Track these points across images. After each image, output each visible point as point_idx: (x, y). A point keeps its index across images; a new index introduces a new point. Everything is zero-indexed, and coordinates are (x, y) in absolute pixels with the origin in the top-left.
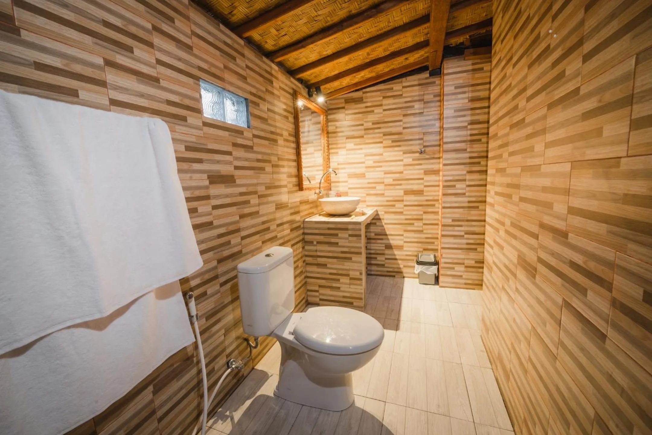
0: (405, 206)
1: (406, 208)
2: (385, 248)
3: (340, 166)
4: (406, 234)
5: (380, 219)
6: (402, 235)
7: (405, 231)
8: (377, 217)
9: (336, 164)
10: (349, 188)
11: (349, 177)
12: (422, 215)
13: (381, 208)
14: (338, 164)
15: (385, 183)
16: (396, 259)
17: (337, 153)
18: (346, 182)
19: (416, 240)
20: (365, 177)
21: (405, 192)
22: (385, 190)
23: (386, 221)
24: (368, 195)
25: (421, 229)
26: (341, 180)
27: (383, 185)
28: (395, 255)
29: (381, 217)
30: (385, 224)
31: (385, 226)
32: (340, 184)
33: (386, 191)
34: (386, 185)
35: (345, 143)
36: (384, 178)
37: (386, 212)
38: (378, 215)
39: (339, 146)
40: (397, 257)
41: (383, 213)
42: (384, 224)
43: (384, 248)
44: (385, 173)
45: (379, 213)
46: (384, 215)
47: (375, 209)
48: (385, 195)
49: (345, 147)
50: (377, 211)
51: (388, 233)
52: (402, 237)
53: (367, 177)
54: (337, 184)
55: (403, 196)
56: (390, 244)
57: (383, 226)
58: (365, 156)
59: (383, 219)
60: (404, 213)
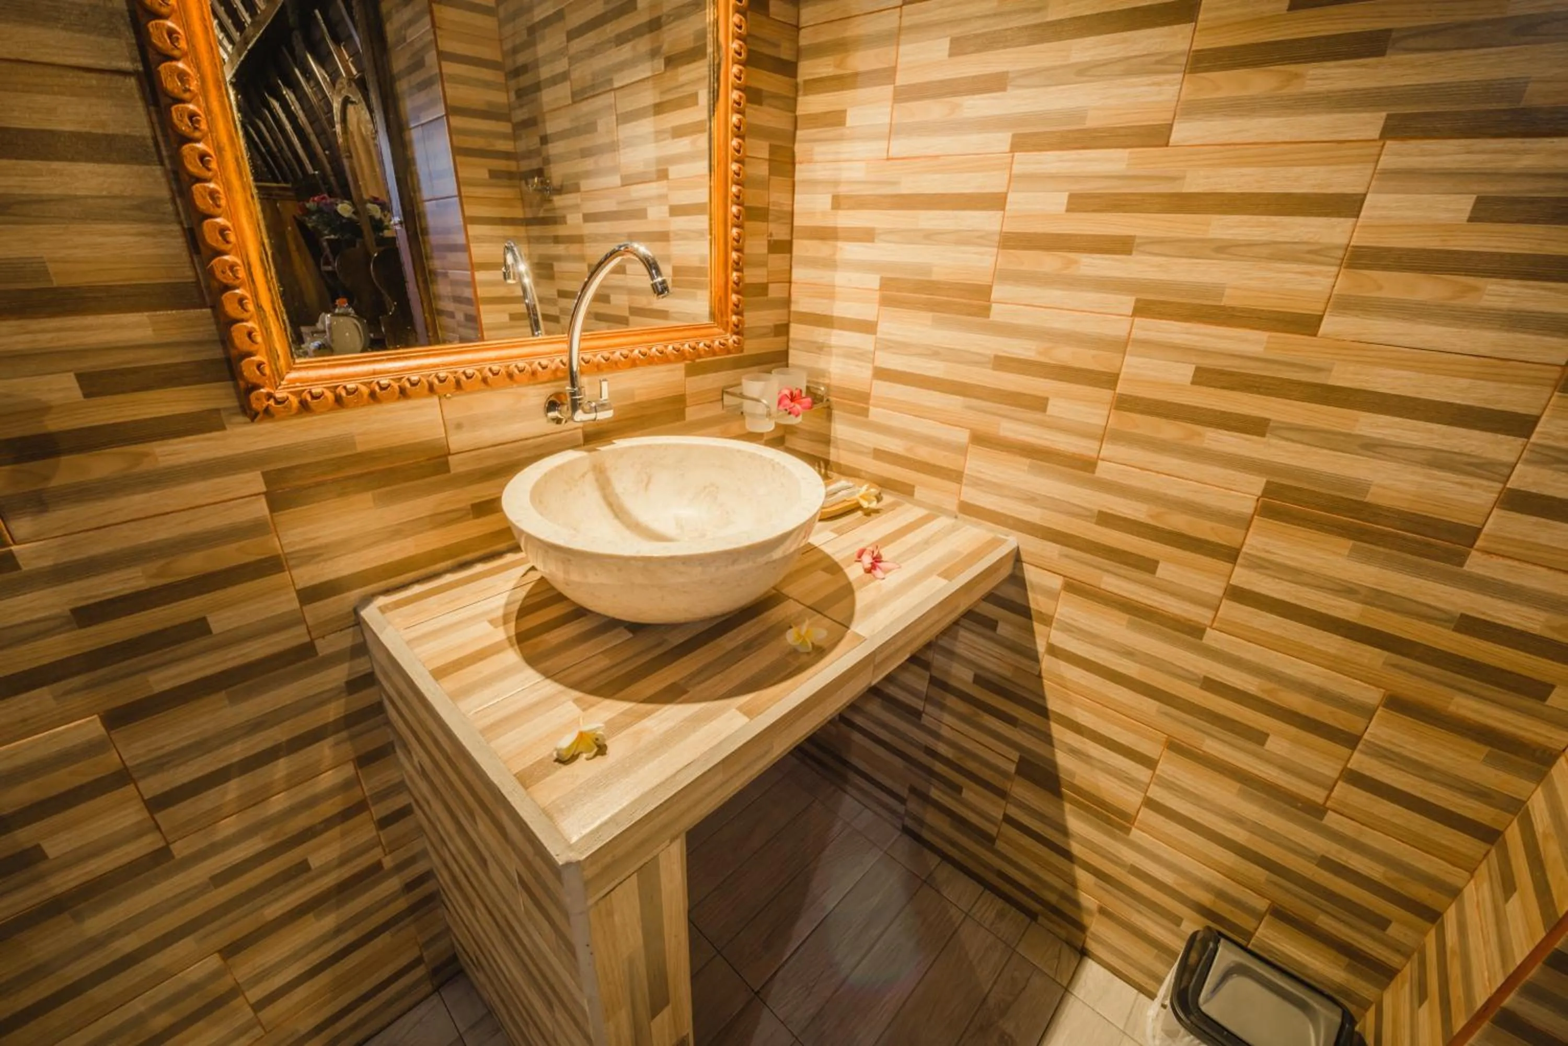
0: (1237, 594)
1: (1233, 611)
2: (1019, 772)
3: (846, 219)
4: (1170, 767)
5: (1024, 611)
6: (1149, 763)
7: (1174, 746)
8: (1011, 592)
9: (823, 201)
10: (881, 374)
11: (886, 301)
12: (1368, 713)
13: (1052, 550)
14: (837, 203)
15: (1121, 388)
16: (1067, 855)
17: (836, 119)
18: (868, 327)
19: (1240, 835)
20: (985, 311)
21: (1270, 490)
22: (1106, 435)
23: (1058, 638)
24: (980, 439)
25: (1317, 795)
26: (840, 309)
27: (1106, 395)
28: (1064, 831)
29: (1036, 601)
30: (1053, 650)
31: (1047, 663)
32: (838, 338)
33: (1108, 450)
34: (1124, 404)
35: (894, 37)
36: (1122, 346)
37: (1073, 587)
38: (1017, 579)
39: (861, 61)
40: (1076, 848)
41: (1056, 582)
42: (1041, 647)
43: (1012, 768)
44: (1142, 309)
45: (1031, 574)
46: (1054, 596)
47: (1012, 540)
48: (1104, 470)
49: (887, 75)
50: (1017, 557)
51: (1054, 704)
52: (1142, 773)
53: (998, 313)
54: (819, 334)
55: (1246, 523)
56: (1054, 765)
57: (1035, 659)
58: (1020, 144)
59: (1047, 620)
60: (1212, 637)
